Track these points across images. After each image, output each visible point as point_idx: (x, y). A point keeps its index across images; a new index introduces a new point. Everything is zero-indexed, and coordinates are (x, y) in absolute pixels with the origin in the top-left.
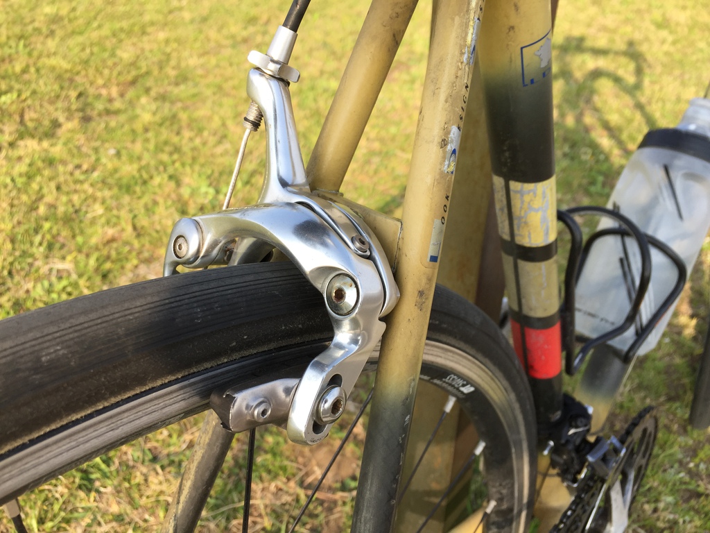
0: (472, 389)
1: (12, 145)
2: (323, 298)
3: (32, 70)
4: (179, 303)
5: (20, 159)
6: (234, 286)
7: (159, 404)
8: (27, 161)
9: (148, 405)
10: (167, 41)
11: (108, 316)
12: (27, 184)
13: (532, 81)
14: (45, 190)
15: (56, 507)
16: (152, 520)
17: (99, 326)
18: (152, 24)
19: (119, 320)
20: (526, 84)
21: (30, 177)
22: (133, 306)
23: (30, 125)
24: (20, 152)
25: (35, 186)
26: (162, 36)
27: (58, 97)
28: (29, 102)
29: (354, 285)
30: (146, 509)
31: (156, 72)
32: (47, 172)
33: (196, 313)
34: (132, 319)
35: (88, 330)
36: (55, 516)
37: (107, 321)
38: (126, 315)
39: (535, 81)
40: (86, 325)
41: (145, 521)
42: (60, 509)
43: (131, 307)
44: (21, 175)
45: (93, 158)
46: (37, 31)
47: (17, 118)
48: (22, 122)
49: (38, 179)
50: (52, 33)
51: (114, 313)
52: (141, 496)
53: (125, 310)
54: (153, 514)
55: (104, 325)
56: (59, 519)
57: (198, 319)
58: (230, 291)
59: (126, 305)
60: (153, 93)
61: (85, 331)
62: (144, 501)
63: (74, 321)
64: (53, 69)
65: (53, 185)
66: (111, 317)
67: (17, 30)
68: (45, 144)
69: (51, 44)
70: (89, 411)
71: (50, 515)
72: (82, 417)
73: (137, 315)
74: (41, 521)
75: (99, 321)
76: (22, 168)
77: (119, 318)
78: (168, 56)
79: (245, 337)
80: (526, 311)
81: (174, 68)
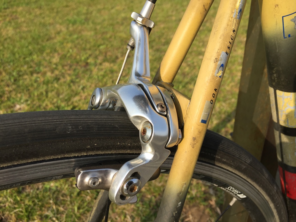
0: (245, 197)
1: (101, 64)
2: (139, 133)
3: (113, 37)
4: (61, 123)
5: (102, 69)
6: (94, 119)
7: (48, 168)
8: (104, 70)
9: (41, 168)
10: (164, 28)
11: (23, 122)
12: (102, 79)
13: (289, 36)
14: (108, 82)
15: (85, 204)
16: (119, 219)
17: (16, 126)
18: (160, 21)
19: (27, 125)
20: (285, 37)
21: (104, 76)
22: (37, 120)
23: (108, 57)
24: (102, 67)
25: (105, 80)
26: (162, 26)
27: (120, 48)
28: (110, 49)
29: (151, 128)
30: (117, 214)
31: (157, 40)
32: (110, 75)
33: (69, 129)
34: (34, 126)
35: (11, 127)
36: (84, 208)
37: (22, 125)
38: (32, 123)
39: (291, 35)
40: (11, 125)
41: (116, 219)
42: (87, 205)
43: (36, 120)
44: (101, 75)
45: (127, 72)
46: (118, 23)
47: (104, 54)
48: (106, 56)
49: (107, 78)
50: (122, 24)
51: (27, 122)
52: (116, 208)
53: (33, 121)
54: (120, 217)
55: (19, 126)
56: (85, 209)
57: (68, 131)
58: (90, 121)
59: (34, 119)
60: (154, 48)
61: (9, 127)
62: (117, 210)
63: (6, 122)
64: (120, 37)
65: (111, 80)
66: (24, 123)
67: (111, 22)
68: (112, 65)
69: (122, 28)
70: (9, 165)
71: (82, 207)
72: (6, 166)
73: (37, 124)
74: (79, 208)
75: (18, 124)
76: (102, 73)
77: (28, 124)
78: (163, 34)
79: (96, 145)
80: (285, 162)
81: (164, 39)
